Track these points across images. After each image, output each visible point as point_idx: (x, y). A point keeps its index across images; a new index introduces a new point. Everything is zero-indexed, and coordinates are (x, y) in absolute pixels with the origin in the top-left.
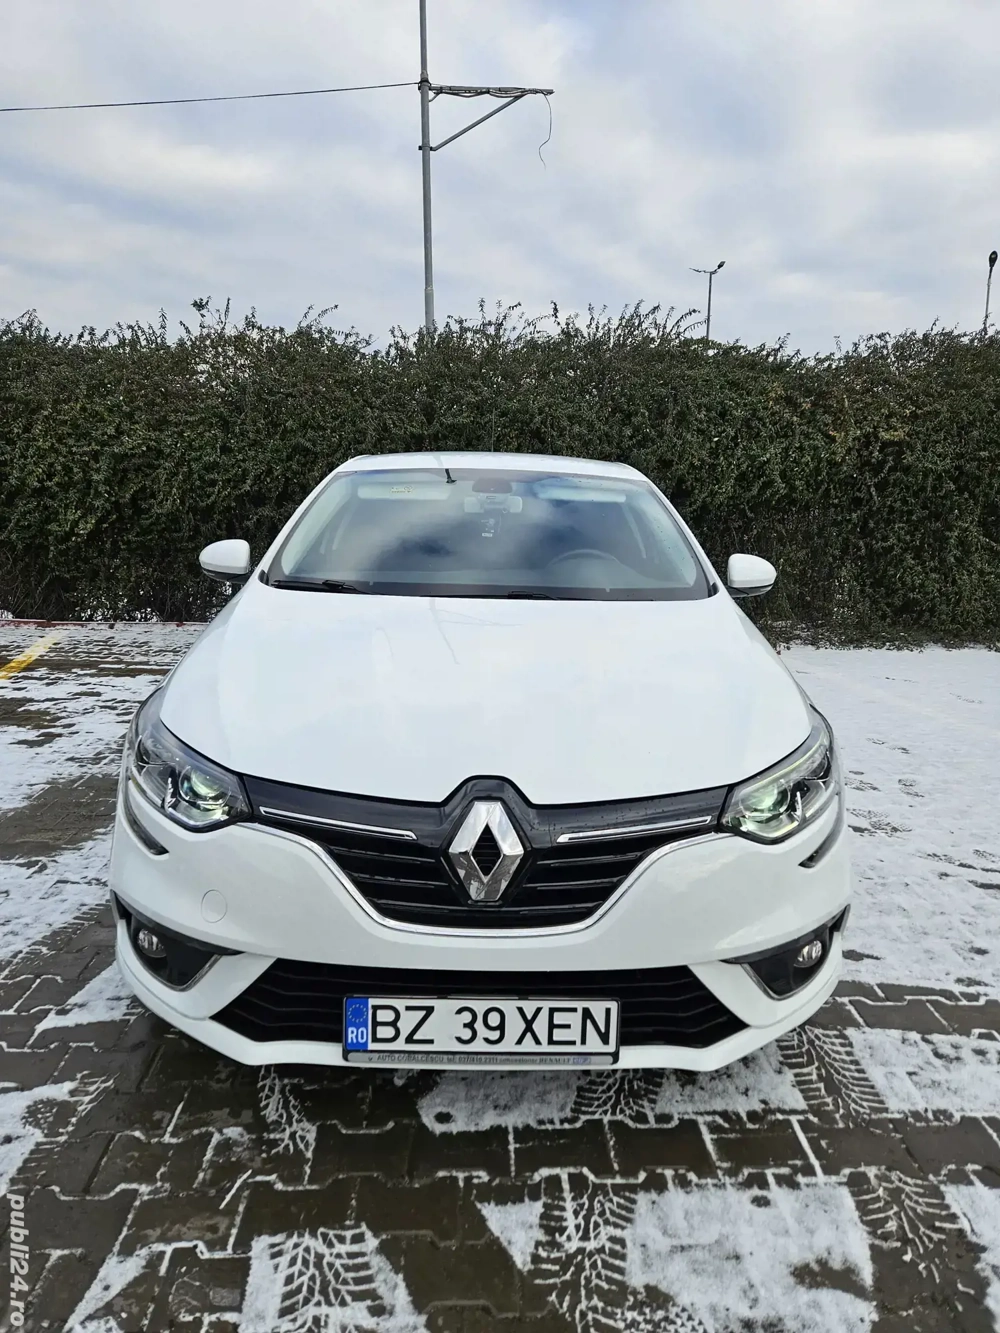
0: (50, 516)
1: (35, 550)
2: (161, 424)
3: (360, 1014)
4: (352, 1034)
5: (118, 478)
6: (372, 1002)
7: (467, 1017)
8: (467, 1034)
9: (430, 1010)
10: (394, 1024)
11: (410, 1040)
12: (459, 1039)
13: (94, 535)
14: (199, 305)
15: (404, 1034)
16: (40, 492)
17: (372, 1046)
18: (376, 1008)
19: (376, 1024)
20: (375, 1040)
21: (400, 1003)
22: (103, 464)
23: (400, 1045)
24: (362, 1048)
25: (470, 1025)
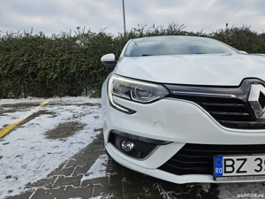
0: (47, 74)
1: (43, 82)
2: (71, 53)
3: (220, 162)
4: (217, 170)
5: (62, 65)
6: (224, 158)
7: (259, 162)
8: (258, 168)
9: (245, 160)
10: (232, 166)
11: (238, 172)
12: (256, 170)
13: (57, 78)
14: (78, 28)
15: (236, 170)
16: (45, 69)
17: (224, 175)
18: (225, 160)
19: (226, 166)
20: (225, 172)
21: (234, 158)
22: (59, 62)
23: (234, 173)
24: (221, 175)
25: (260, 165)
